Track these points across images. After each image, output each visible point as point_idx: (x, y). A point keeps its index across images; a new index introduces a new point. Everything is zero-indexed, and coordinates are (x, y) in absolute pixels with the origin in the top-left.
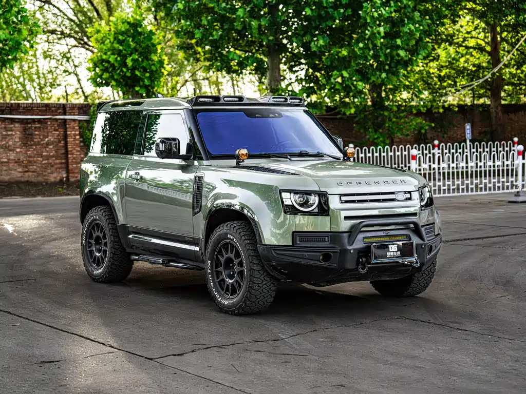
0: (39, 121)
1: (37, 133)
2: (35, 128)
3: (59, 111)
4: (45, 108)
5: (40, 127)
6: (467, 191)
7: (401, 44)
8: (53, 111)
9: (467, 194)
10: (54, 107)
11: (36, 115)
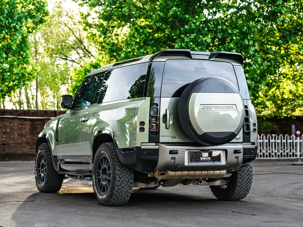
0: (41, 120)
1: (39, 127)
2: (38, 124)
3: (52, 115)
4: (44, 113)
5: (41, 124)
6: (264, 157)
7: (248, 77)
8: (49, 115)
9: (263, 158)
10: (50, 112)
11: (39, 117)
